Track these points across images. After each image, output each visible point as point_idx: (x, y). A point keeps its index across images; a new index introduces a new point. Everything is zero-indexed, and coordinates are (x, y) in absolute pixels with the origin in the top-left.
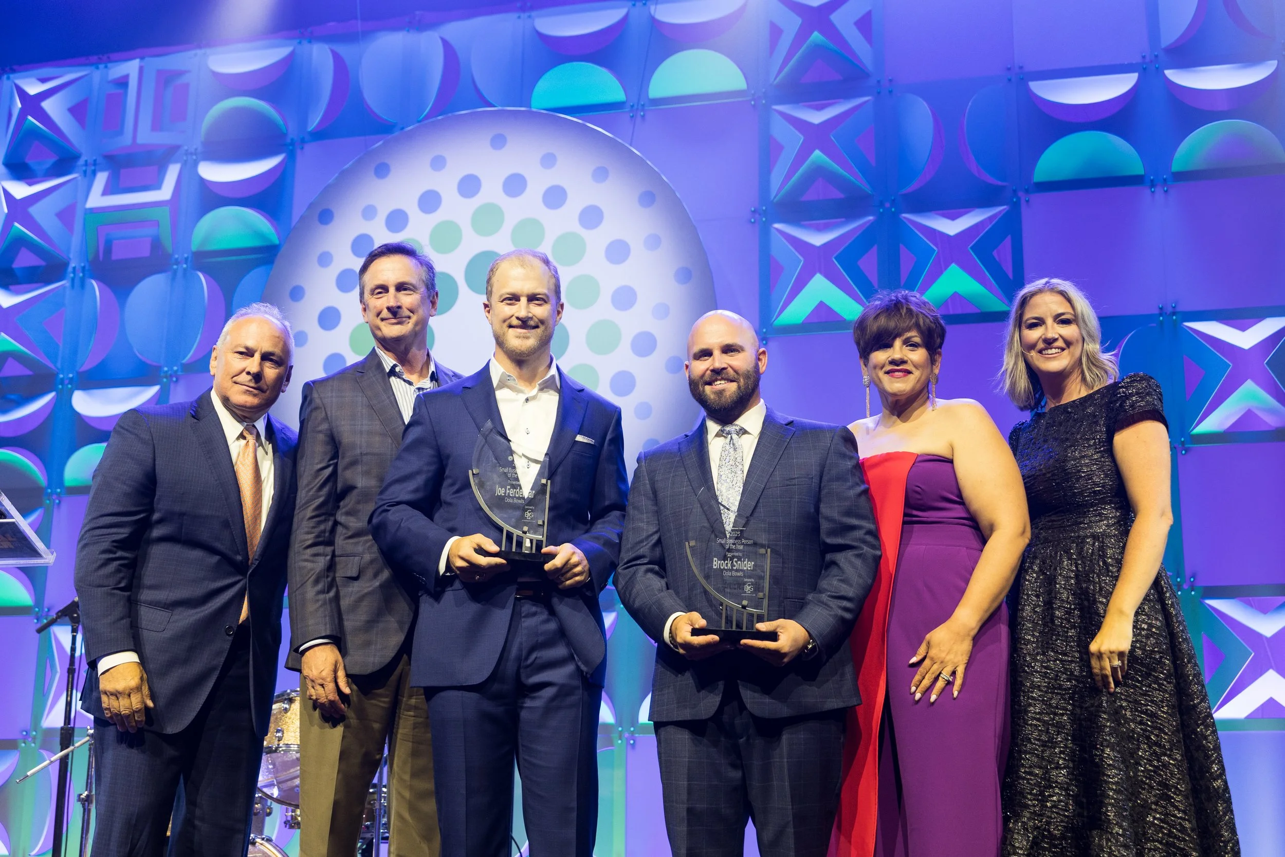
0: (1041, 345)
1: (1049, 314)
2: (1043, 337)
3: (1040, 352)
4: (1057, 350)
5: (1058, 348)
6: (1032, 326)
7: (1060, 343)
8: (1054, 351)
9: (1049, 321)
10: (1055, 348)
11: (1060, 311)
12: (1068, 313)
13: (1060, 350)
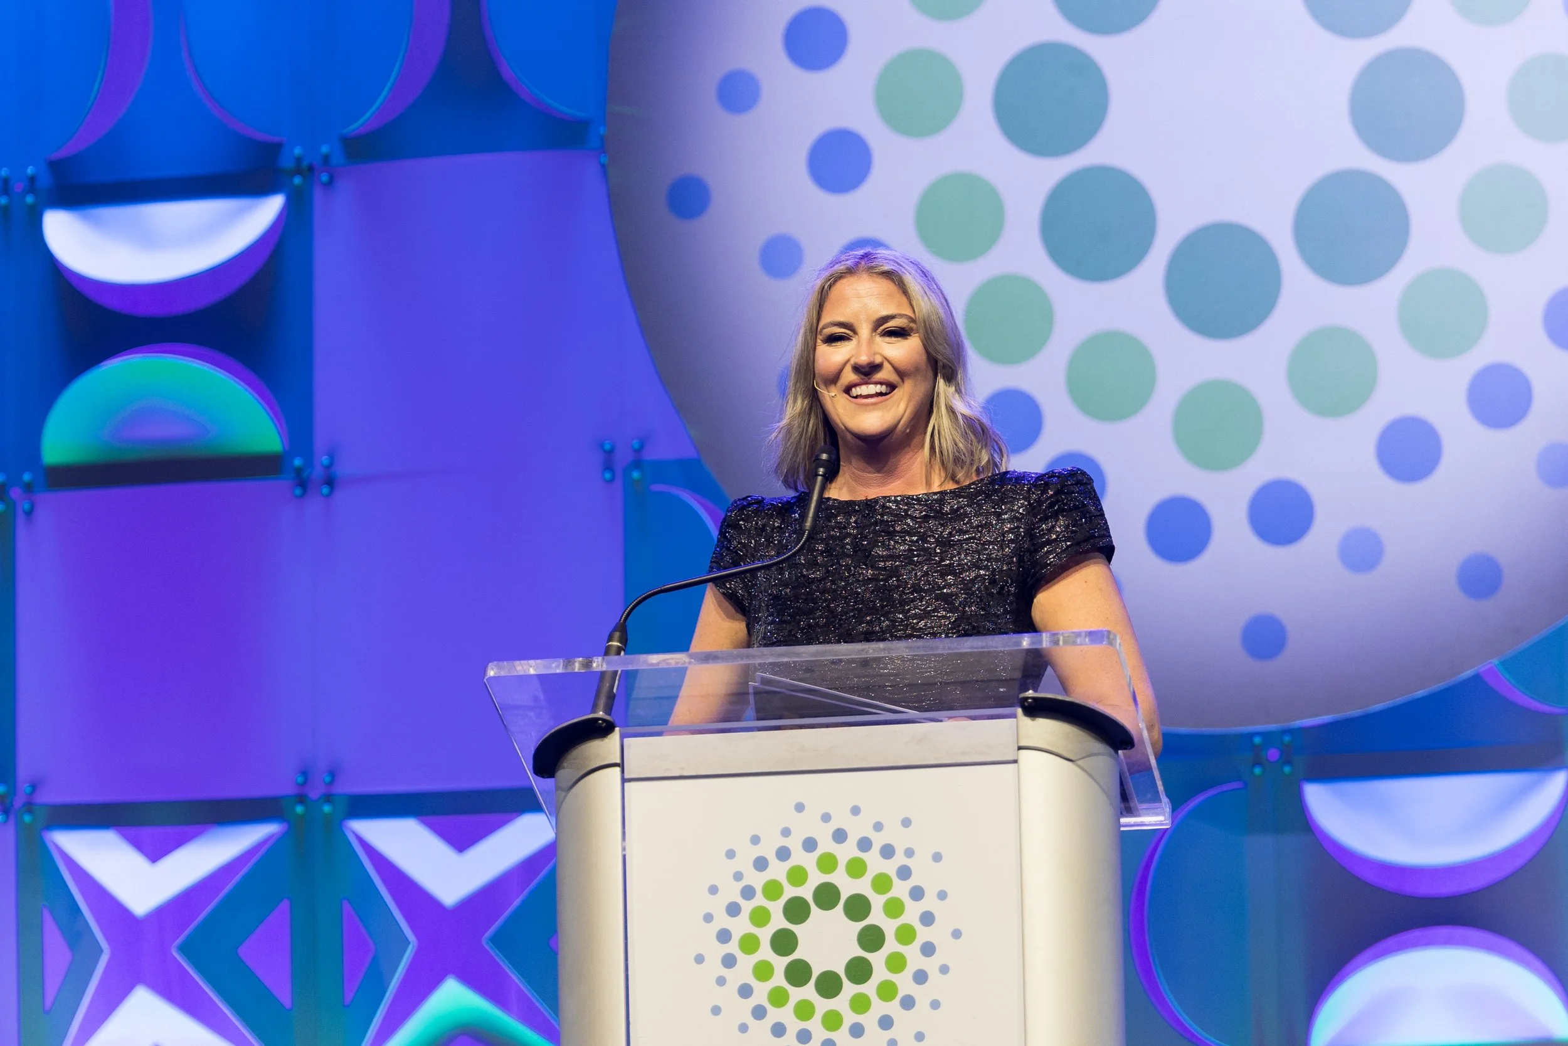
0: (849, 376)
1: (863, 317)
2: (852, 362)
3: (847, 390)
4: (879, 388)
5: (881, 383)
6: (832, 339)
7: (886, 374)
8: (872, 389)
9: (864, 330)
10: (876, 383)
11: (884, 313)
12: (901, 316)
13: (883, 389)
